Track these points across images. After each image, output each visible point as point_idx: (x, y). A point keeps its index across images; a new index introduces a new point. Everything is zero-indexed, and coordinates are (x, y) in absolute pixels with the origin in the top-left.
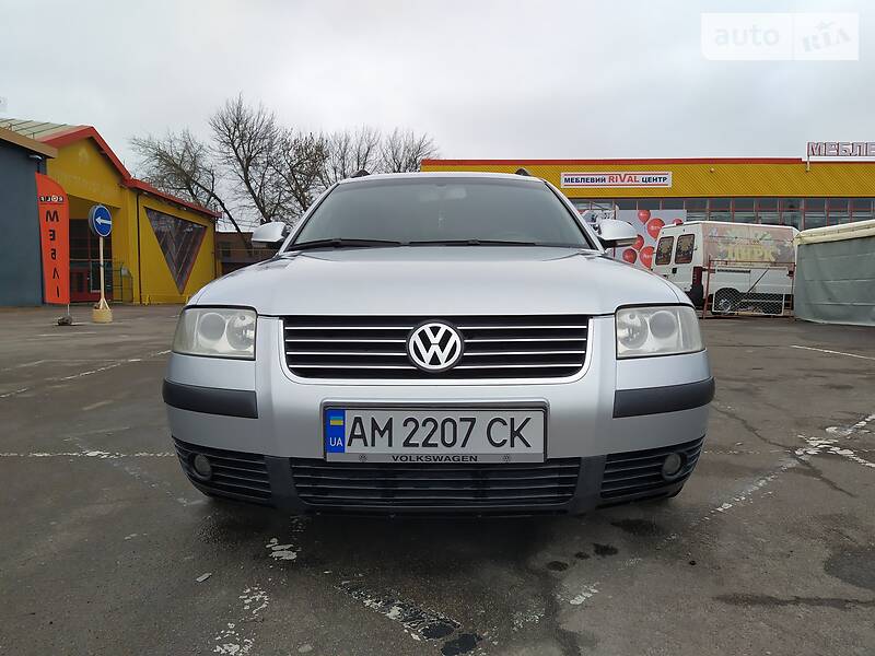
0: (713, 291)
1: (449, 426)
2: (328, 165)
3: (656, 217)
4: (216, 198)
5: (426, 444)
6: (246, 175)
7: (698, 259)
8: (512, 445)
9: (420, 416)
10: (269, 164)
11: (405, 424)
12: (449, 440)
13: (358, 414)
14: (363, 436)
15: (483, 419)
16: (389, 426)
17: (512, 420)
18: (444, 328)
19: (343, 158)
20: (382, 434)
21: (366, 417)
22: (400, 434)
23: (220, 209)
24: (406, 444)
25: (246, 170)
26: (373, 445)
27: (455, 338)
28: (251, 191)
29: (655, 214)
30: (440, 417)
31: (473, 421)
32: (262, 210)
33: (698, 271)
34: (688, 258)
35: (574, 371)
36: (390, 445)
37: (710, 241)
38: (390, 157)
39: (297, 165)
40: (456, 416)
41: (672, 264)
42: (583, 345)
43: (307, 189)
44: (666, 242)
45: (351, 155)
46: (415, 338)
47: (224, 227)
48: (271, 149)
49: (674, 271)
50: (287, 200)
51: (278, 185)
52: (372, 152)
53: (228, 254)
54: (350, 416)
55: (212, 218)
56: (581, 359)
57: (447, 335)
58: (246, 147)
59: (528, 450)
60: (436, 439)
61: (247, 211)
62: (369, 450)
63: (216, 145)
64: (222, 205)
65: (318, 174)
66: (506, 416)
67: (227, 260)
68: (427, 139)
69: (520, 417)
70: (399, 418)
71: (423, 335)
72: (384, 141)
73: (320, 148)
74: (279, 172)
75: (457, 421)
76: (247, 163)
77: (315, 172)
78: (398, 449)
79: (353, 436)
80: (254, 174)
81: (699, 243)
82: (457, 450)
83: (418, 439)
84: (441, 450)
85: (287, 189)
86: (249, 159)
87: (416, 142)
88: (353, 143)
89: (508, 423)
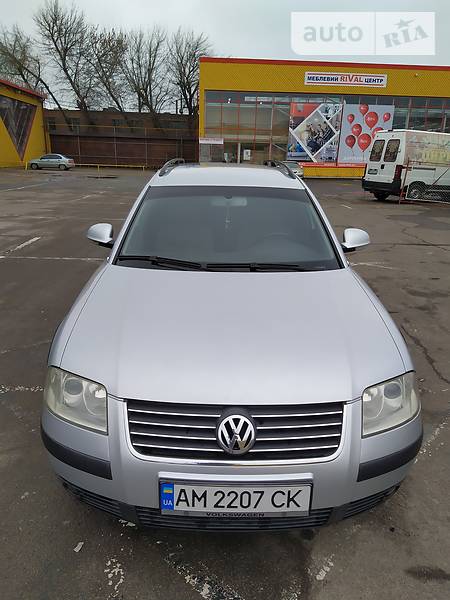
0: (408, 183)
1: (246, 496)
2: (127, 56)
3: (372, 110)
4: (42, 82)
5: (229, 506)
6: (64, 65)
7: (400, 160)
8: (288, 506)
9: (226, 490)
10: (81, 54)
11: (216, 494)
12: (245, 504)
13: (183, 487)
14: (186, 500)
15: (269, 492)
16: (204, 495)
17: (289, 492)
18: (243, 419)
19: (138, 51)
20: (199, 500)
21: (189, 489)
22: (212, 500)
23: (45, 91)
24: (216, 506)
25: (63, 60)
26: (193, 505)
27: (250, 427)
28: (69, 77)
29: (372, 108)
30: (239, 491)
31: (262, 493)
32: (78, 93)
33: (399, 168)
34: (394, 158)
35: (333, 450)
36: (205, 506)
37: (410, 145)
38: (174, 51)
39: (103, 55)
40: (251, 490)
41: (382, 162)
42: (339, 429)
43: (111, 76)
44: (379, 144)
45: (144, 48)
46: (222, 427)
47: (49, 105)
48: (82, 42)
49: (383, 167)
50: (97, 84)
51: (88, 72)
52: (160, 47)
53: (54, 128)
54: (177, 488)
55: (41, 99)
56: (337, 440)
57: (245, 425)
58: (63, 39)
59: (298, 509)
60: (237, 503)
61: (66, 93)
62: (191, 509)
63: (39, 38)
64: (47, 88)
65: (119, 63)
66: (285, 490)
67: (54, 132)
68: (205, 38)
69: (294, 490)
70: (211, 491)
71: (227, 425)
72: (171, 38)
73: (120, 42)
74: (89, 61)
75: (252, 493)
76: (64, 53)
77: (117, 62)
78: (210, 508)
79: (179, 500)
80: (70, 64)
81: (403, 147)
82: (251, 510)
83: (224, 503)
84: (240, 510)
85: (97, 75)
86: (66, 50)
87: (195, 40)
88: (146, 39)
89: (287, 493)
